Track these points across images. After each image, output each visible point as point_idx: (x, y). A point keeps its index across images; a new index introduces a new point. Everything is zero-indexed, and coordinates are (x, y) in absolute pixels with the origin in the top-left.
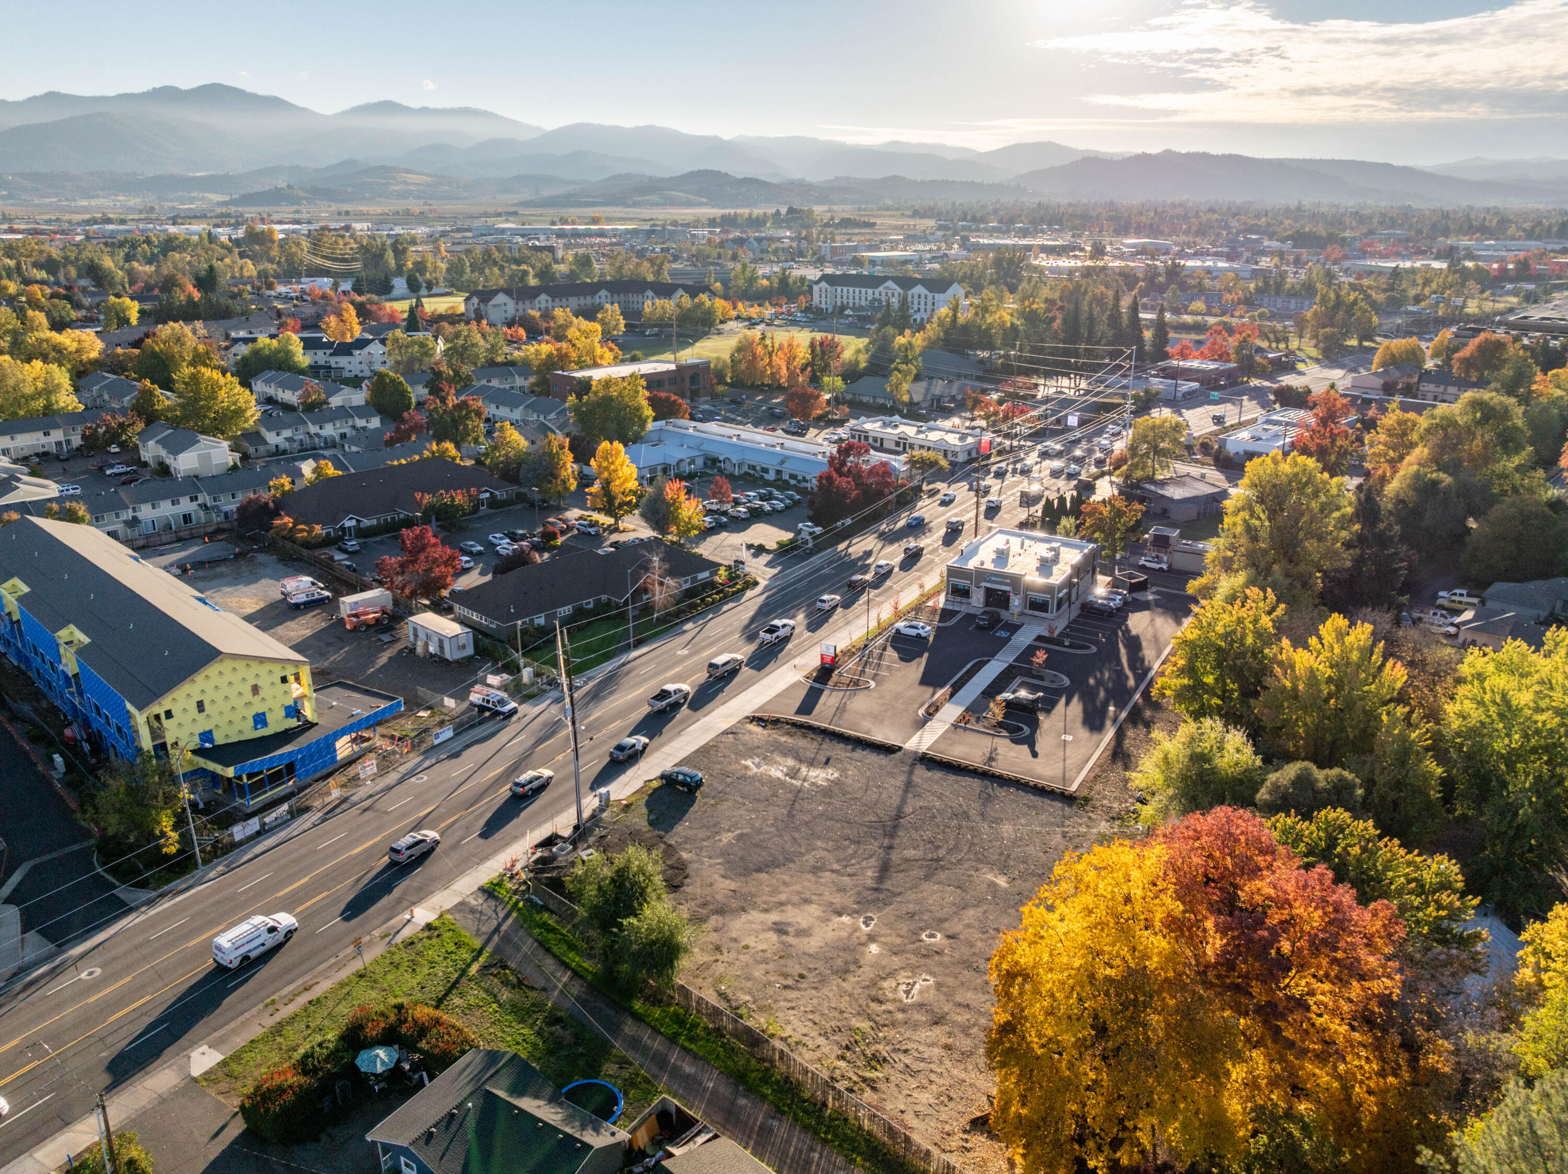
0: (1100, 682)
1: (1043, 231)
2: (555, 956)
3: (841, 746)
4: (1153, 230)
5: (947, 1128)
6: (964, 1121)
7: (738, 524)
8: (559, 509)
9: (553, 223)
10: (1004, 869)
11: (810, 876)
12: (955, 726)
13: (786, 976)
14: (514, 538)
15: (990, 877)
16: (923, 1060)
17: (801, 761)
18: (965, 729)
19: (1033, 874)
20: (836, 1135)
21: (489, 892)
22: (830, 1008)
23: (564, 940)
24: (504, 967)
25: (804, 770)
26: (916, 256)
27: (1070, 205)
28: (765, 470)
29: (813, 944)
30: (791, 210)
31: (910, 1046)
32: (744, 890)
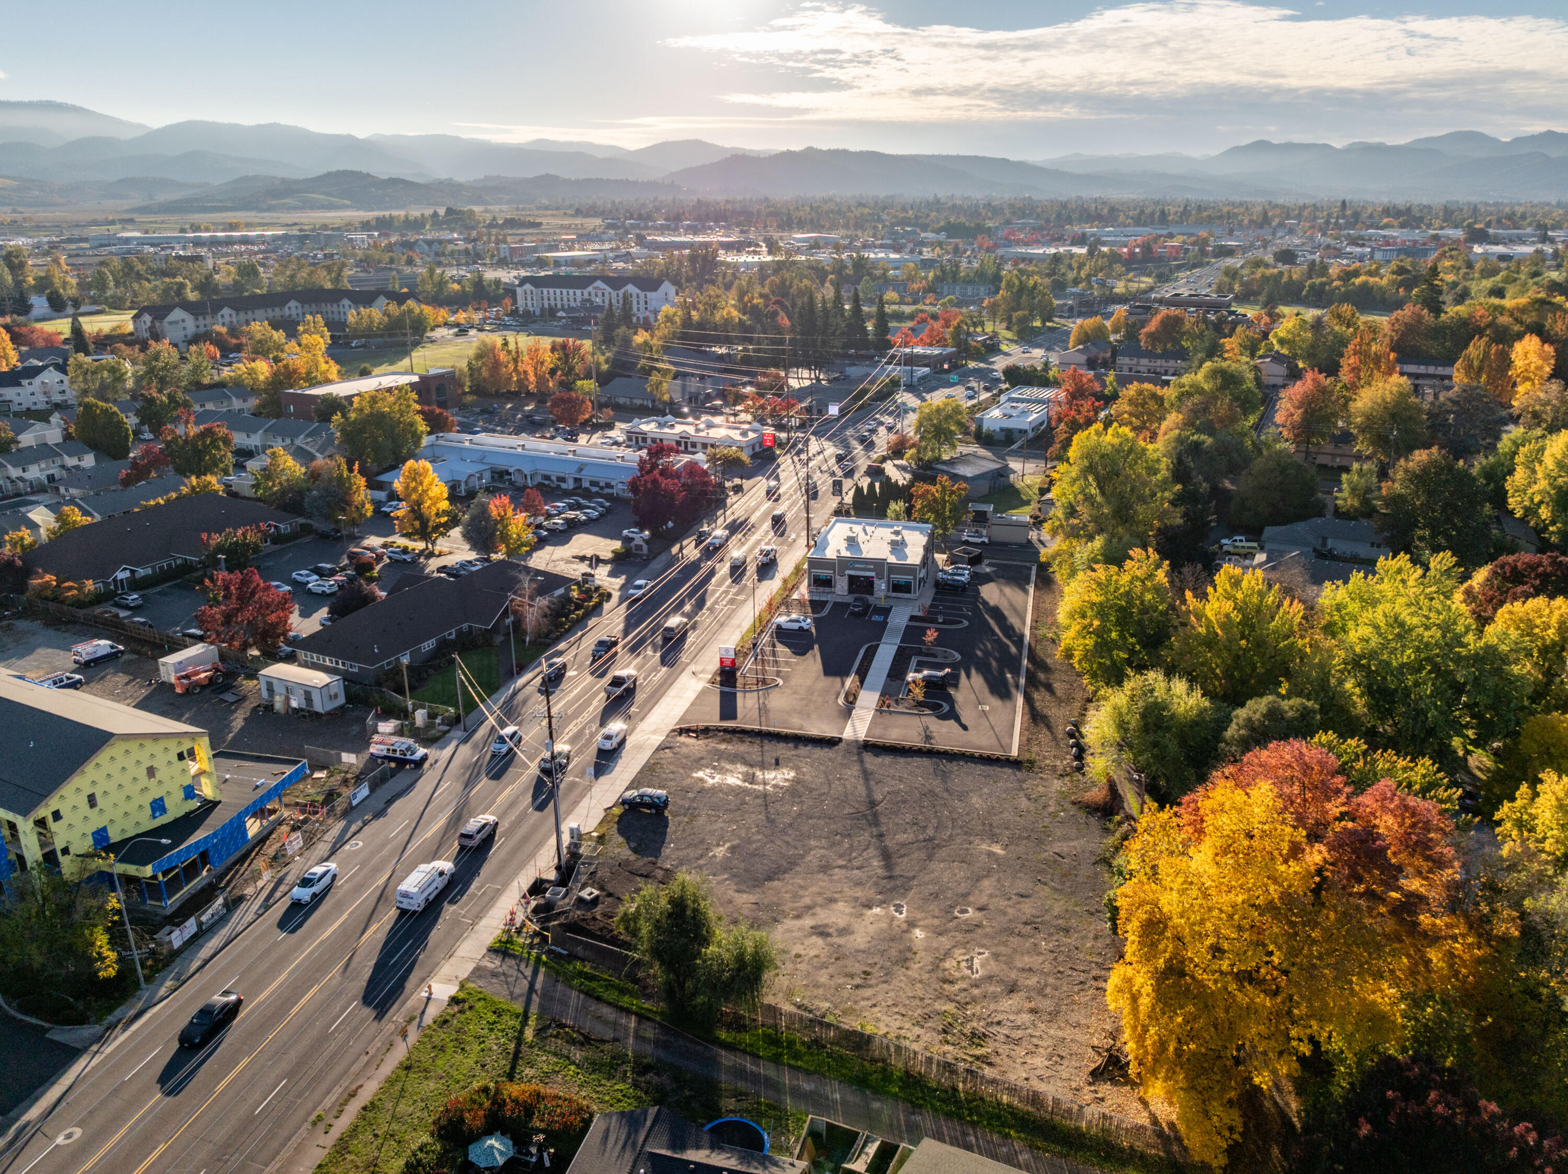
0: (986, 653)
1: (710, 228)
2: (609, 1004)
3: (782, 745)
4: (815, 225)
5: (1074, 1085)
6: (1084, 1075)
7: (560, 536)
8: (356, 539)
9: (183, 230)
10: (994, 838)
11: (821, 876)
12: (879, 711)
13: (852, 976)
14: (321, 573)
15: (984, 847)
16: (1018, 1028)
17: (752, 766)
18: (891, 713)
19: (1020, 838)
20: (980, 1115)
21: (502, 949)
22: (909, 998)
23: (609, 986)
24: (562, 1026)
25: (759, 774)
26: (600, 256)
27: (727, 201)
28: (562, 479)
29: (859, 939)
30: (449, 211)
31: (1000, 1017)
32: (766, 901)
